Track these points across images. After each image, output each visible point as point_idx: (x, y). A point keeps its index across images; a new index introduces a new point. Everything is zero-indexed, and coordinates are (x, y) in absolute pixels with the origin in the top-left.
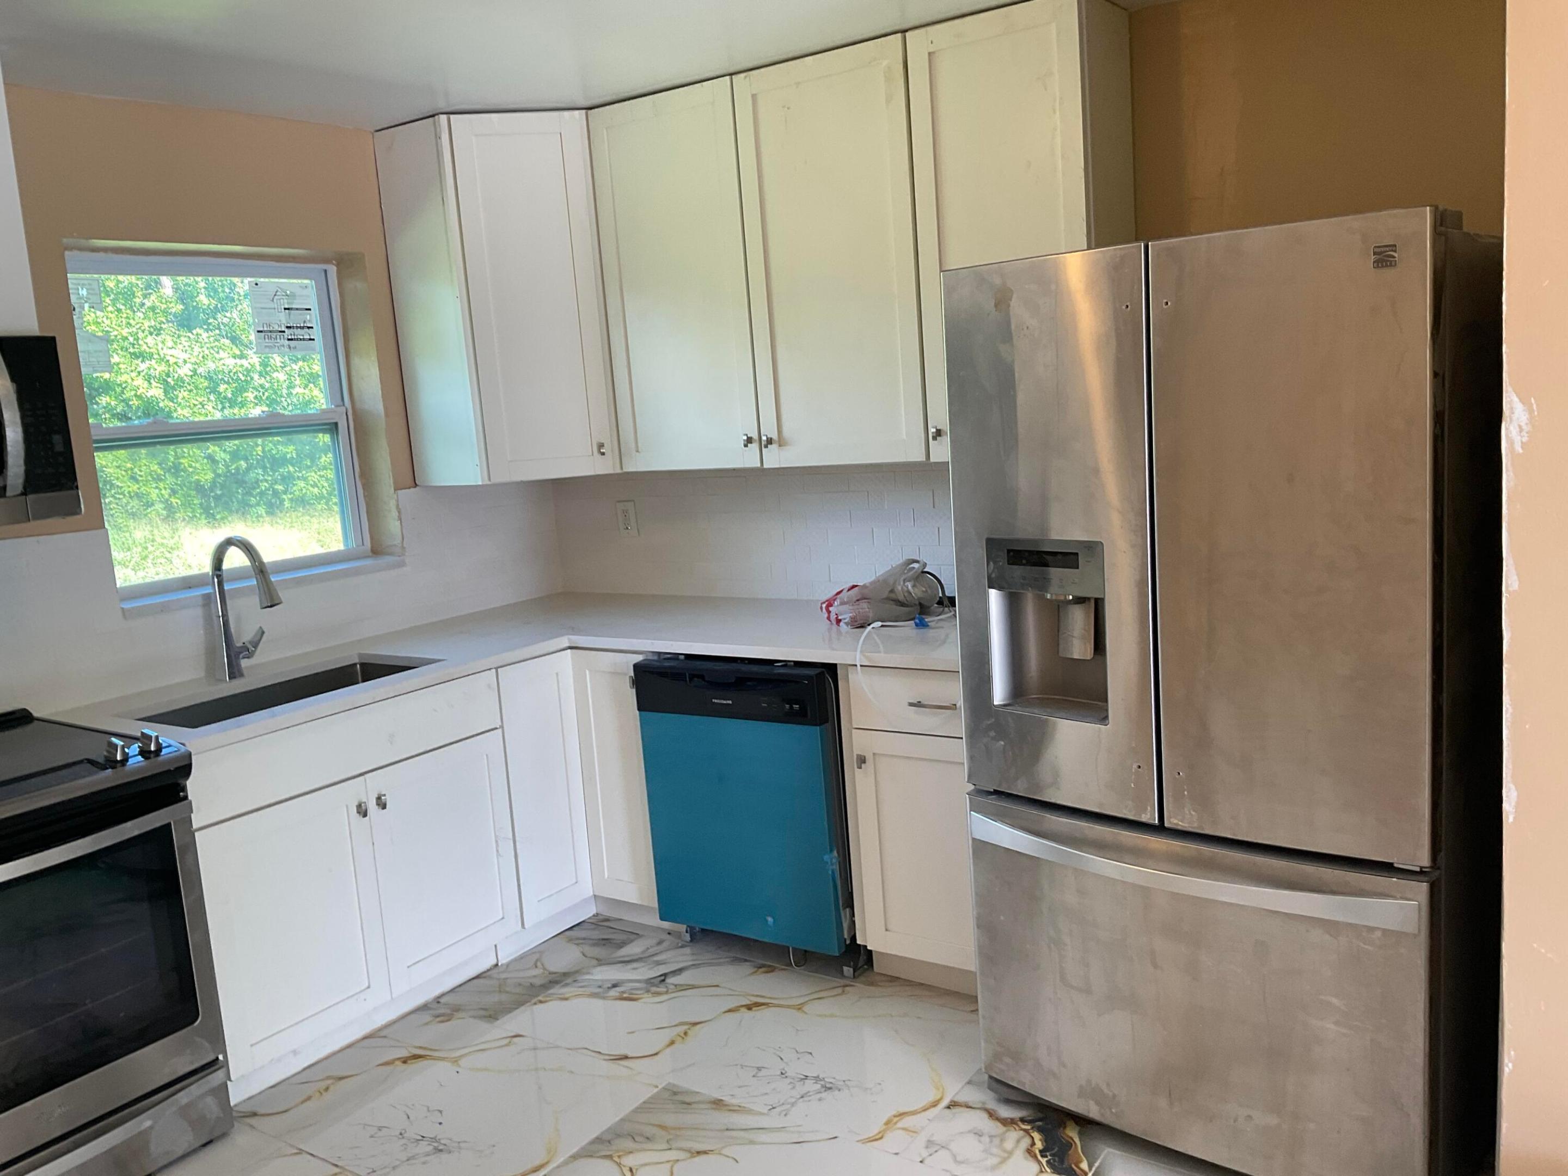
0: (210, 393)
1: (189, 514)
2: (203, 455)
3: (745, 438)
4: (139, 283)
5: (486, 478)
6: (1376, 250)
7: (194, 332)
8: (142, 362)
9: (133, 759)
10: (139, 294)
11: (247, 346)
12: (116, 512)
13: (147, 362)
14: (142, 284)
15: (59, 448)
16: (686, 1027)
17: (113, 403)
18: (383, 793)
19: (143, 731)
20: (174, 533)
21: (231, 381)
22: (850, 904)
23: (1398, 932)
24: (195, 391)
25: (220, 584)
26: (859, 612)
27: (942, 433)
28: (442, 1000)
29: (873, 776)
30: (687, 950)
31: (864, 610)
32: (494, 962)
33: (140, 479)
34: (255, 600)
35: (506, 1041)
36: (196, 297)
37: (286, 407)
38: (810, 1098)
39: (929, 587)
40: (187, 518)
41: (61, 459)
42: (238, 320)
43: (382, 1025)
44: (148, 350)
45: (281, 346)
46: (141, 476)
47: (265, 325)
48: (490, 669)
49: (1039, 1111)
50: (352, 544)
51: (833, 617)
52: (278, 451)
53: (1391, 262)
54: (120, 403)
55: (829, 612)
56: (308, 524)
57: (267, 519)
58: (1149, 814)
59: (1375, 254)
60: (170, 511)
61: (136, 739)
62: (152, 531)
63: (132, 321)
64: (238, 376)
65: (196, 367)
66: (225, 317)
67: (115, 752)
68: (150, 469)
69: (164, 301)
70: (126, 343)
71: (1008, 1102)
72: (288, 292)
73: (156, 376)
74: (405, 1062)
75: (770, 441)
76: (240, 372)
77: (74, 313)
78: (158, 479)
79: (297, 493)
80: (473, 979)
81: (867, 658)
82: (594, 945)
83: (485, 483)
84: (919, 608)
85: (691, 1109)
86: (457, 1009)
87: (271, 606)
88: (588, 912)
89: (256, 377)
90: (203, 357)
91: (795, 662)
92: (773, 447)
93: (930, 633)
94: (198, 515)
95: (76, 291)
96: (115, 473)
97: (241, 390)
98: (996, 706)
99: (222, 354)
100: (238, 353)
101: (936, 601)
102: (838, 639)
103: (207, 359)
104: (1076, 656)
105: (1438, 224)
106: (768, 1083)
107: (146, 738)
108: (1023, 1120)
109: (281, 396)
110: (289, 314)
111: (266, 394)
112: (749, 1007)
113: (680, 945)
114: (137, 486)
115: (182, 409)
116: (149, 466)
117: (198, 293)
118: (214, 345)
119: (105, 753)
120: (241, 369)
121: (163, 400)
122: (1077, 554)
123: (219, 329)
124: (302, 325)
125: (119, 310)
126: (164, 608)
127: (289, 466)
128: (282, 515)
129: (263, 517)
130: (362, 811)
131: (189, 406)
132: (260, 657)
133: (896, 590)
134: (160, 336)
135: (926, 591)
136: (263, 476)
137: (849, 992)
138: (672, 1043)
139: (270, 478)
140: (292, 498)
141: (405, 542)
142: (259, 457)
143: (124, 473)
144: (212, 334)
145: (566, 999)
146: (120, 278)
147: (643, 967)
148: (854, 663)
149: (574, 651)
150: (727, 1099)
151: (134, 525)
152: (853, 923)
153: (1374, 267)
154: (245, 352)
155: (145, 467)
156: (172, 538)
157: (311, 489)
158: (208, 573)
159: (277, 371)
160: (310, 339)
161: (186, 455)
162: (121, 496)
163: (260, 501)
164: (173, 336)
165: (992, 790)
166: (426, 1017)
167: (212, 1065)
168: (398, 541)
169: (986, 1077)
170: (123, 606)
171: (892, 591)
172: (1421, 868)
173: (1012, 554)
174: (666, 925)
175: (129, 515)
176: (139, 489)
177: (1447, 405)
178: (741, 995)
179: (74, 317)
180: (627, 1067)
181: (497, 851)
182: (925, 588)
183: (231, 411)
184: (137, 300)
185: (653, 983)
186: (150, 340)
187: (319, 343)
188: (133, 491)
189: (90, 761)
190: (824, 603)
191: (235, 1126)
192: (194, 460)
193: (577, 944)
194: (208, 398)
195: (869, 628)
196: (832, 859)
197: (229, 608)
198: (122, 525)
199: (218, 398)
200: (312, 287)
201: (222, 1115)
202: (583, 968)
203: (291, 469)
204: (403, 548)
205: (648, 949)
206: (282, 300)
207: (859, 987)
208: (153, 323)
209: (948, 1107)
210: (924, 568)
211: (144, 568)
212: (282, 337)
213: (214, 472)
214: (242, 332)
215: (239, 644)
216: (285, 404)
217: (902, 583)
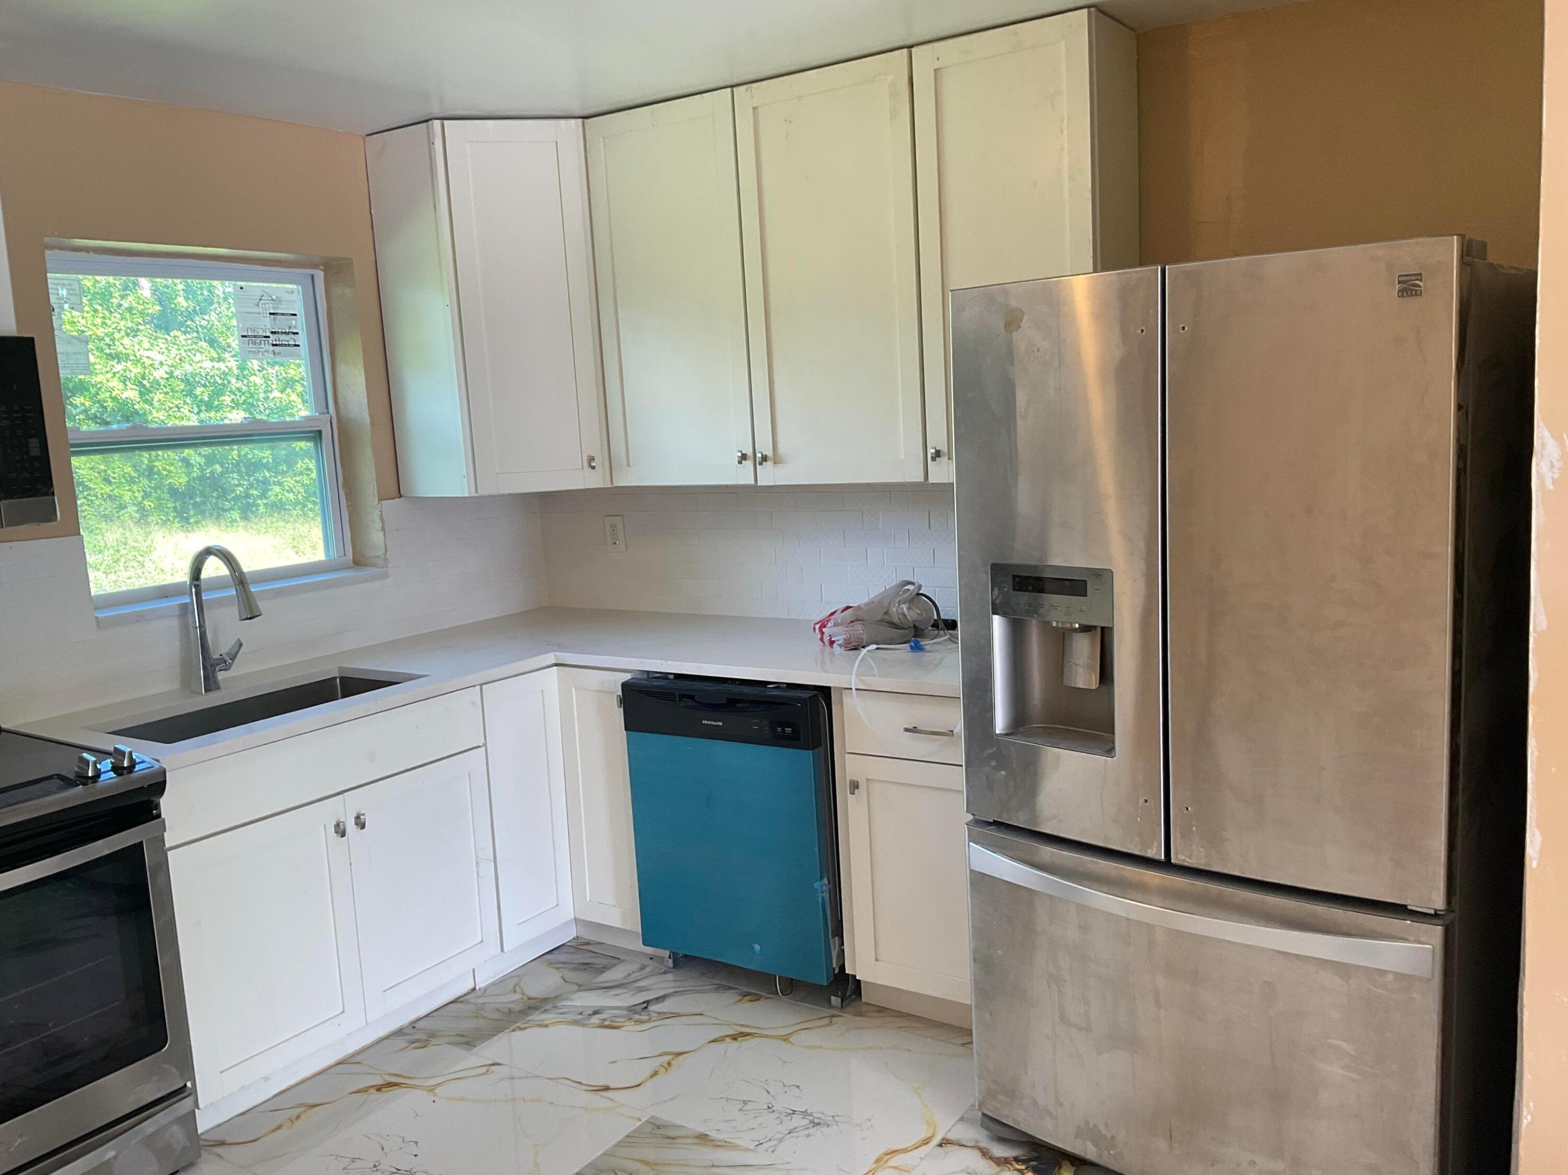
0: (187, 396)
1: (162, 517)
2: (177, 457)
3: (740, 454)
4: (117, 283)
5: (473, 490)
6: (1400, 279)
7: (172, 334)
8: (117, 363)
9: (104, 775)
10: (117, 294)
11: (225, 350)
12: (88, 514)
13: (123, 364)
14: (120, 285)
15: (35, 452)
16: (669, 1057)
17: (87, 404)
18: (362, 813)
19: (116, 746)
20: (147, 536)
21: (207, 384)
22: (839, 931)
23: (1409, 976)
24: (171, 394)
25: (198, 594)
26: (853, 634)
27: (941, 454)
28: (418, 1025)
29: (866, 804)
30: (670, 977)
31: (858, 632)
32: (472, 986)
33: (113, 481)
34: (233, 612)
35: (485, 1069)
36: (174, 299)
37: (263, 411)
38: (797, 1134)
39: (925, 610)
40: (160, 521)
41: (37, 464)
42: (216, 323)
43: (355, 1051)
44: (124, 351)
45: (265, 351)
46: (114, 478)
47: (249, 330)
48: (474, 686)
49: (1034, 1151)
50: (334, 554)
51: (826, 638)
52: (254, 455)
53: (1416, 291)
54: (94, 403)
55: (822, 633)
56: (283, 529)
57: (242, 524)
58: (1155, 849)
59: (1400, 282)
60: (143, 513)
61: (108, 754)
62: (125, 534)
63: (107, 321)
64: (215, 380)
65: (173, 369)
66: (204, 319)
67: (87, 768)
68: (123, 471)
69: (141, 302)
70: (102, 344)
71: (1002, 1140)
72: (274, 297)
73: (131, 378)
74: (379, 1090)
75: (765, 458)
76: (218, 376)
77: (53, 313)
78: (132, 481)
79: (273, 498)
80: (451, 1003)
81: (862, 681)
82: (575, 969)
83: (471, 495)
84: (913, 630)
85: (675, 1144)
86: (433, 1035)
87: (251, 618)
88: (568, 935)
89: (233, 380)
90: (180, 360)
91: (788, 684)
92: (769, 464)
93: (926, 657)
94: (171, 518)
95: (56, 292)
96: (87, 475)
97: (218, 393)
98: (997, 735)
99: (198, 357)
100: (215, 356)
101: (931, 624)
102: (831, 661)
103: (184, 362)
104: (1080, 685)
105: (1465, 253)
106: (755, 1117)
107: (119, 753)
108: (1016, 1160)
109: (258, 400)
110: (275, 319)
111: (243, 398)
112: (734, 1038)
113: (663, 970)
114: (111, 488)
115: (157, 412)
116: (122, 468)
117: (177, 295)
118: (191, 347)
119: (76, 769)
120: (218, 373)
121: (139, 403)
122: (1085, 581)
123: (198, 332)
124: (287, 331)
125: (96, 311)
126: (140, 618)
127: (265, 471)
128: (256, 520)
129: (237, 522)
130: (341, 831)
131: (165, 409)
132: (237, 670)
133: (890, 612)
134: (137, 338)
135: (922, 613)
136: (238, 480)
137: (837, 1023)
138: (655, 1074)
139: (245, 483)
140: (267, 503)
141: (388, 554)
142: (234, 461)
143: (96, 474)
144: (190, 337)
145: (547, 1026)
146: (98, 278)
147: (624, 993)
148: (849, 687)
149: (560, 668)
150: (713, 1134)
151: (107, 527)
152: (842, 952)
153: (1399, 296)
154: (223, 355)
155: (119, 470)
156: (145, 541)
157: (286, 494)
158: (186, 582)
159: (255, 374)
160: (296, 345)
161: (160, 458)
162: (94, 498)
163: (234, 505)
164: (150, 338)
165: (992, 821)
166: (401, 1042)
167: (180, 1093)
168: (381, 552)
169: (980, 1114)
170: (97, 615)
171: (886, 613)
172: (1436, 910)
173: (1017, 580)
174: (649, 950)
175: (102, 517)
176: (112, 491)
177: (1470, 440)
178: (724, 1024)
179: (53, 317)
180: (609, 1098)
181: (478, 874)
182: (920, 610)
183: (208, 414)
184: (115, 301)
185: (634, 1010)
186: (126, 341)
187: (304, 349)
188: (106, 493)
189: (60, 777)
190: (817, 623)
191: (203, 1157)
192: (168, 463)
193: (557, 969)
194: (184, 401)
195: (864, 651)
196: (822, 886)
197: (206, 618)
198: (94, 528)
199: (194, 401)
200: (299, 292)
201: (189, 1145)
202: (563, 994)
203: (267, 474)
204: (386, 559)
205: (630, 974)
206: (267, 305)
207: (846, 1019)
208: (130, 325)
209: (941, 1145)
210: (919, 590)
211: (116, 572)
212: (266, 342)
213: (188, 474)
214: (220, 335)
215: (216, 656)
216: (262, 408)
217: (897, 605)
